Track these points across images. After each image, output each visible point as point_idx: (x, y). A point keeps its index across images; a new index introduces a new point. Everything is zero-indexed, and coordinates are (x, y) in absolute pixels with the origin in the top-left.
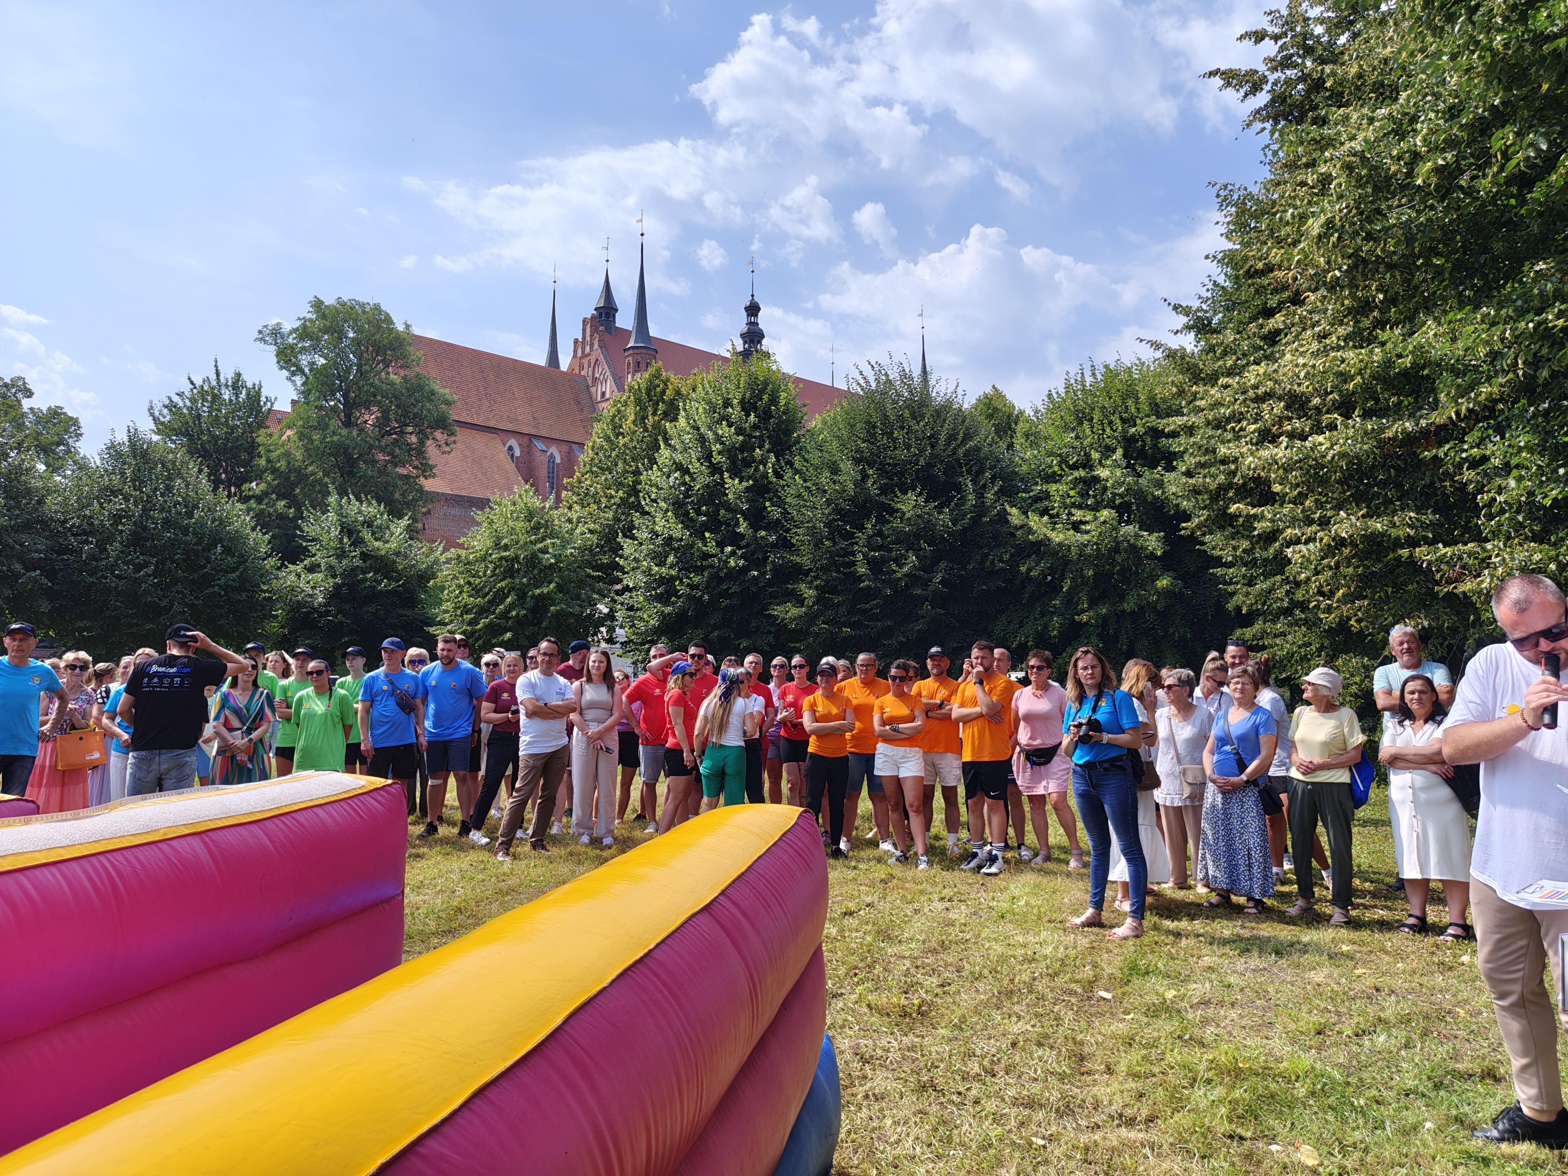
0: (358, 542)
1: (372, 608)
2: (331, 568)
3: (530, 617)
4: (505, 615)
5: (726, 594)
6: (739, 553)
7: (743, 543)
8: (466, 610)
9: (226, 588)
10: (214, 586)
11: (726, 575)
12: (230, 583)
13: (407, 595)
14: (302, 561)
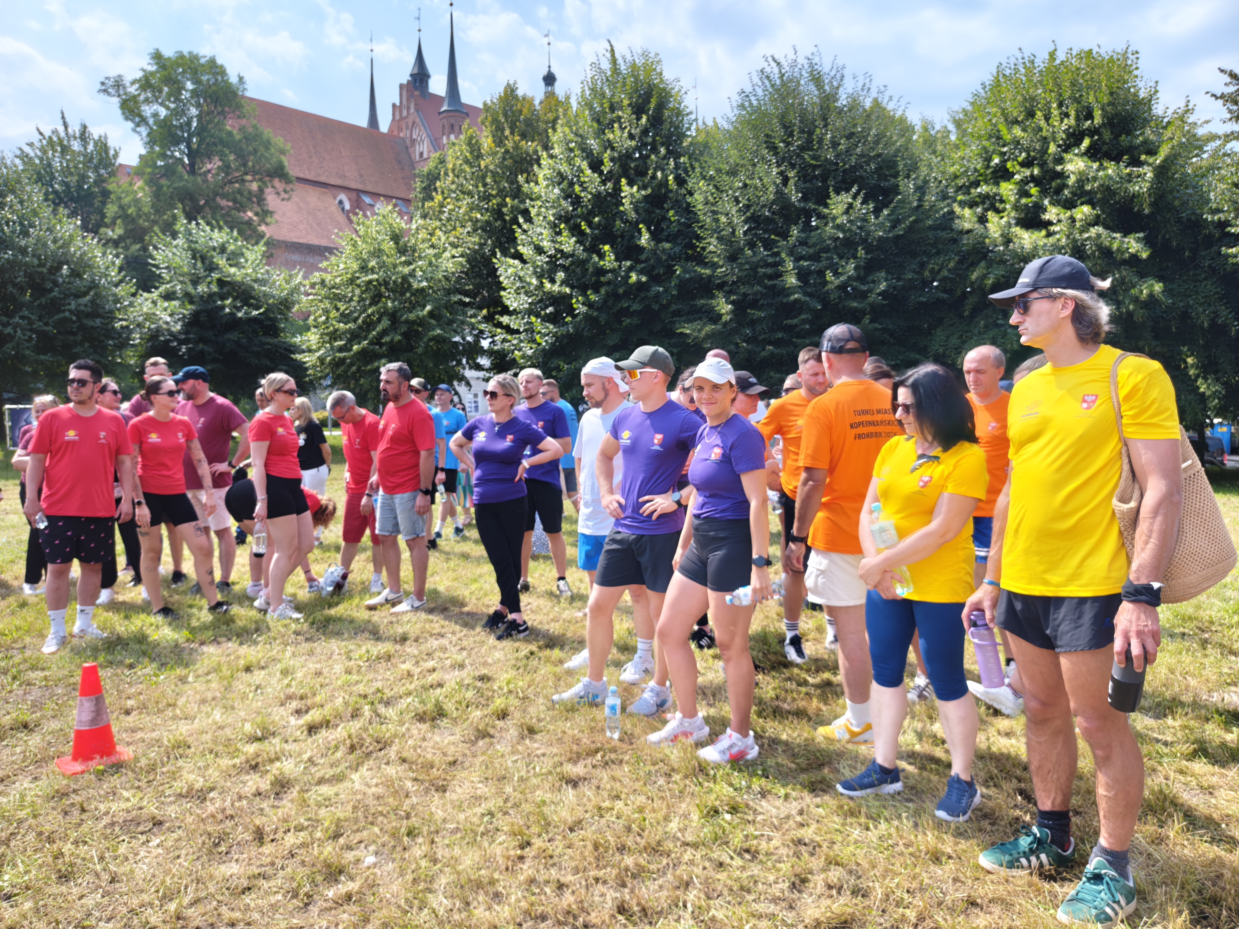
0: (211, 268)
1: (233, 336)
2: (187, 295)
3: (404, 342)
4: (377, 341)
5: (626, 312)
6: (639, 267)
7: (643, 257)
8: (334, 336)
9: (78, 313)
10: (64, 311)
11: (625, 292)
12: (82, 308)
13: (269, 323)
14: (157, 288)
